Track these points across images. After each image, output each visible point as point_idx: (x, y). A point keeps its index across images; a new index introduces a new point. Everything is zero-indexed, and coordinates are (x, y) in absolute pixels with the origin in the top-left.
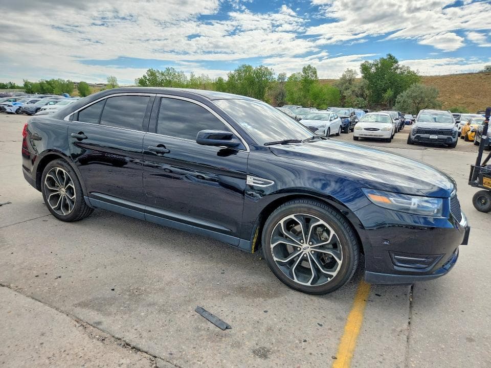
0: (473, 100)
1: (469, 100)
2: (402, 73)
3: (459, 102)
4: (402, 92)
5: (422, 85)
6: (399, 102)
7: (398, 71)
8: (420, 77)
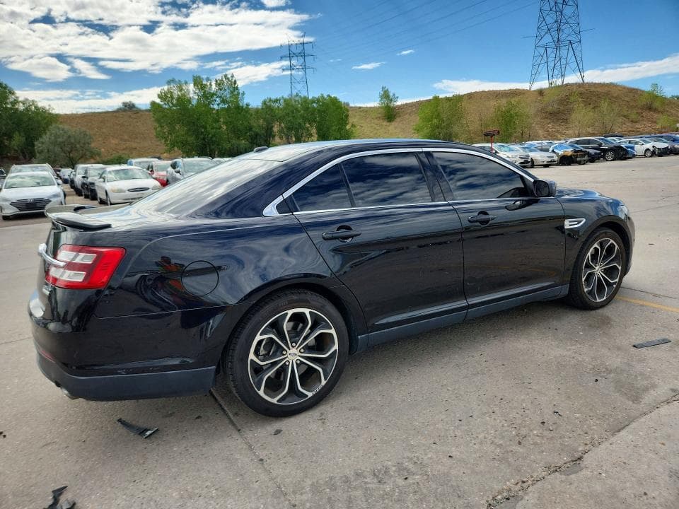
0: (134, 145)
1: (128, 144)
2: (27, 109)
3: (118, 147)
4: (41, 137)
5: (66, 127)
6: (41, 152)
7: (21, 107)
8: (57, 115)
